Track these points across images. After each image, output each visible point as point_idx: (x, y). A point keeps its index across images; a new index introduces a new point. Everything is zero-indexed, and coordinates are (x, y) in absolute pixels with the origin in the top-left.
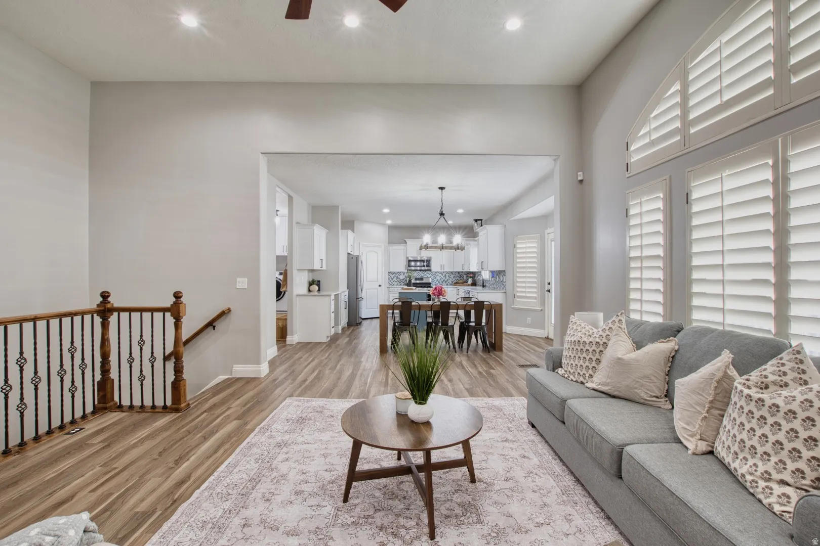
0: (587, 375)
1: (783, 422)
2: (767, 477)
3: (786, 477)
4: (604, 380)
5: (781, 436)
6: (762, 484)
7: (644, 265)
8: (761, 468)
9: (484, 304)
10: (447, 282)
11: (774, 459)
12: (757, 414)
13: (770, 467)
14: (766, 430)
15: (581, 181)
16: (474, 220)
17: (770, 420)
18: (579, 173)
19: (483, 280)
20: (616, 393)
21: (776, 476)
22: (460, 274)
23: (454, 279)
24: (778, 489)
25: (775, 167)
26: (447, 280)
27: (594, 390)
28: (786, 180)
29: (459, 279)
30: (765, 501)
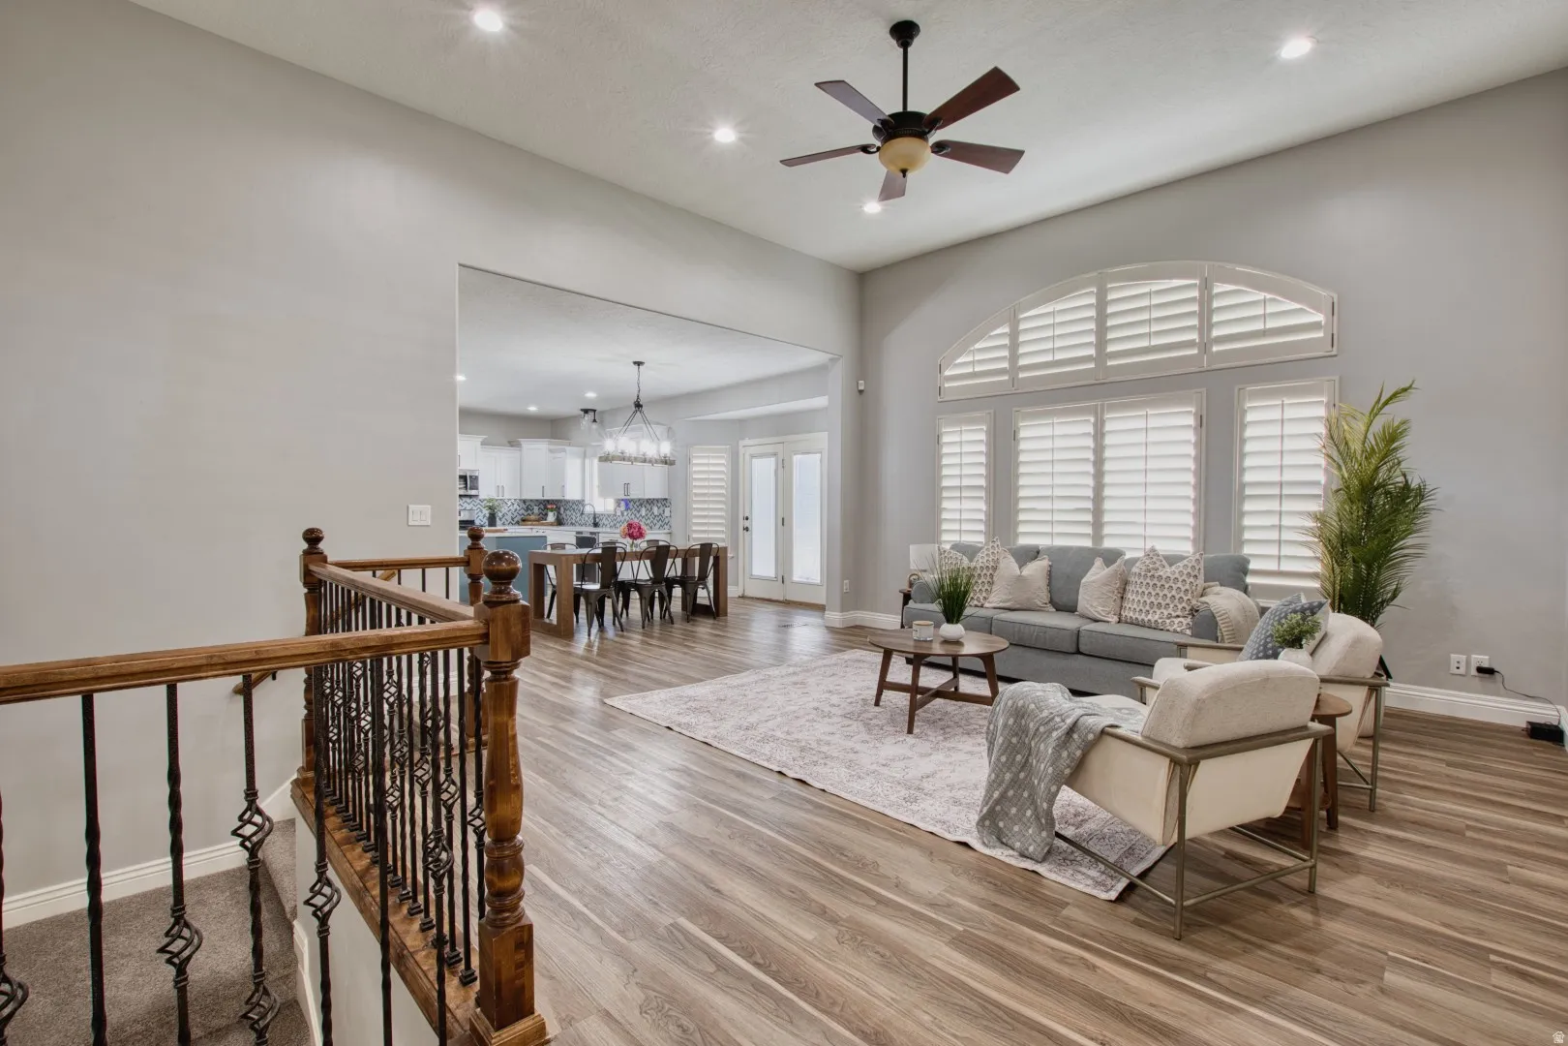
0: (982, 598)
1: (1173, 585)
2: (1170, 616)
3: (1179, 613)
4: (1004, 597)
5: (1174, 593)
6: (1168, 621)
7: (963, 495)
8: (1166, 613)
9: (669, 551)
10: (503, 520)
11: (1171, 606)
12: (1159, 584)
13: (1170, 611)
14: (1166, 592)
15: (861, 392)
16: (582, 410)
17: (1167, 586)
18: (861, 382)
19: (595, 514)
20: (1018, 606)
21: (1174, 614)
22: (527, 504)
23: (516, 514)
24: (1177, 621)
25: (1095, 425)
26: (503, 516)
27: (995, 608)
28: (1103, 435)
29: (526, 514)
30: (1171, 629)
